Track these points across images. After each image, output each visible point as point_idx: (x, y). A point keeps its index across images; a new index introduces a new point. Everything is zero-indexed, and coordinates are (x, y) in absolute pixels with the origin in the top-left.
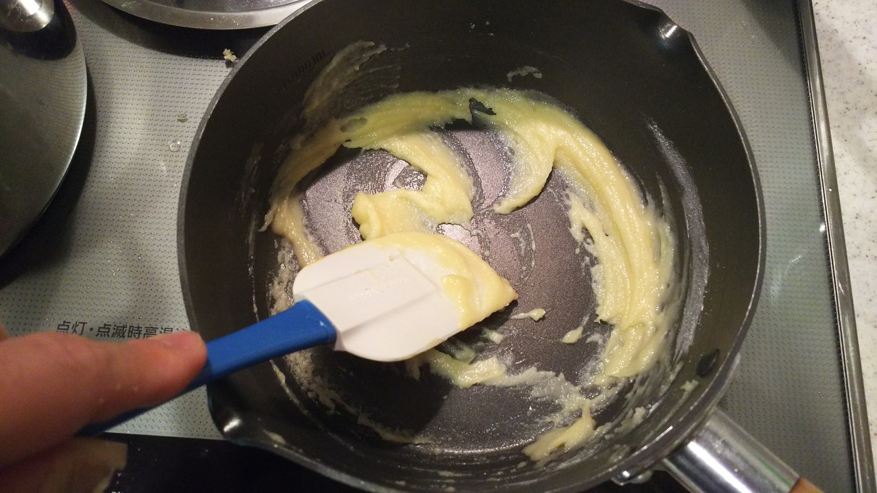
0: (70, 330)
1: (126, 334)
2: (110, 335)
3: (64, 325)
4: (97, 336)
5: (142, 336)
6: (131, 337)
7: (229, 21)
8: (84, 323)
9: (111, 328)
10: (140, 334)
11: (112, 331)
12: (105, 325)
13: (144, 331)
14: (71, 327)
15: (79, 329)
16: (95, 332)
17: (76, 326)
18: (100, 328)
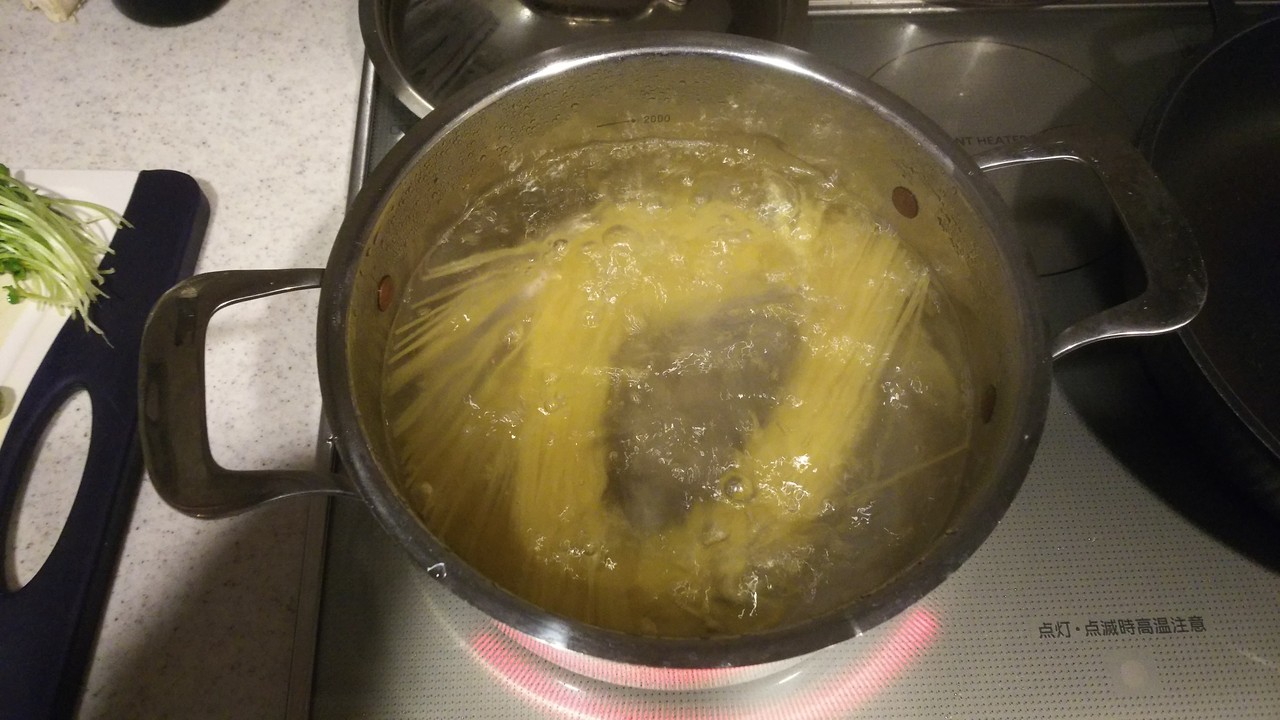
0: (1056, 633)
1: (1118, 630)
2: (1101, 632)
3: (1045, 628)
4: (1087, 635)
5: (1136, 631)
6: (1124, 632)
8: (1067, 623)
9: (1099, 624)
10: (1133, 628)
11: (1101, 630)
12: (1091, 622)
13: (1136, 624)
14: (1053, 627)
15: (1064, 629)
16: (1083, 631)
17: (1059, 627)
18: (1087, 626)
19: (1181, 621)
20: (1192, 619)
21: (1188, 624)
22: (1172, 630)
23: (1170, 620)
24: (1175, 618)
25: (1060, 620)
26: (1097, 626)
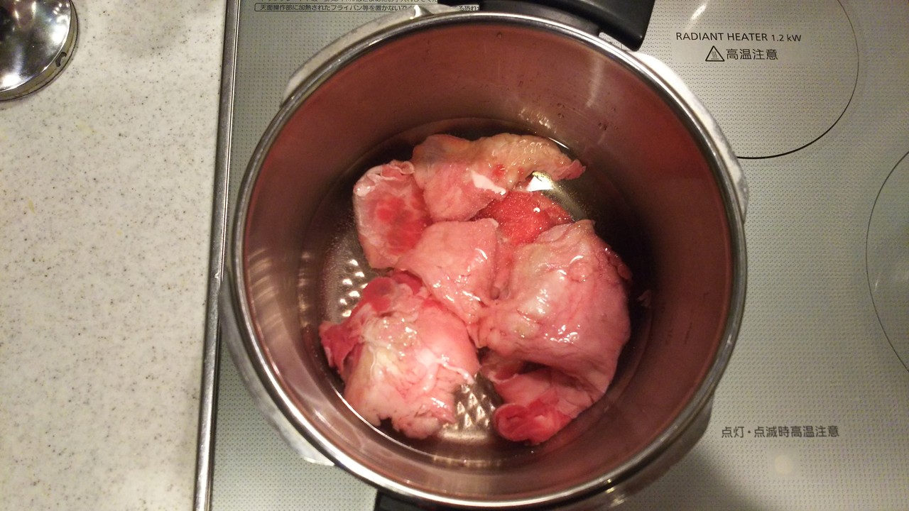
0: (733, 434)
1: (778, 433)
2: (765, 434)
3: (727, 430)
4: (755, 437)
5: (790, 434)
6: (781, 436)
8: (742, 428)
9: (765, 429)
10: (788, 432)
12: (759, 428)
14: (732, 431)
15: (739, 432)
16: (753, 433)
17: (736, 430)
18: (756, 430)
19: (822, 428)
20: (830, 427)
21: (827, 431)
22: (815, 435)
23: (814, 428)
24: (819, 427)
25: (738, 425)
26: (763, 430)
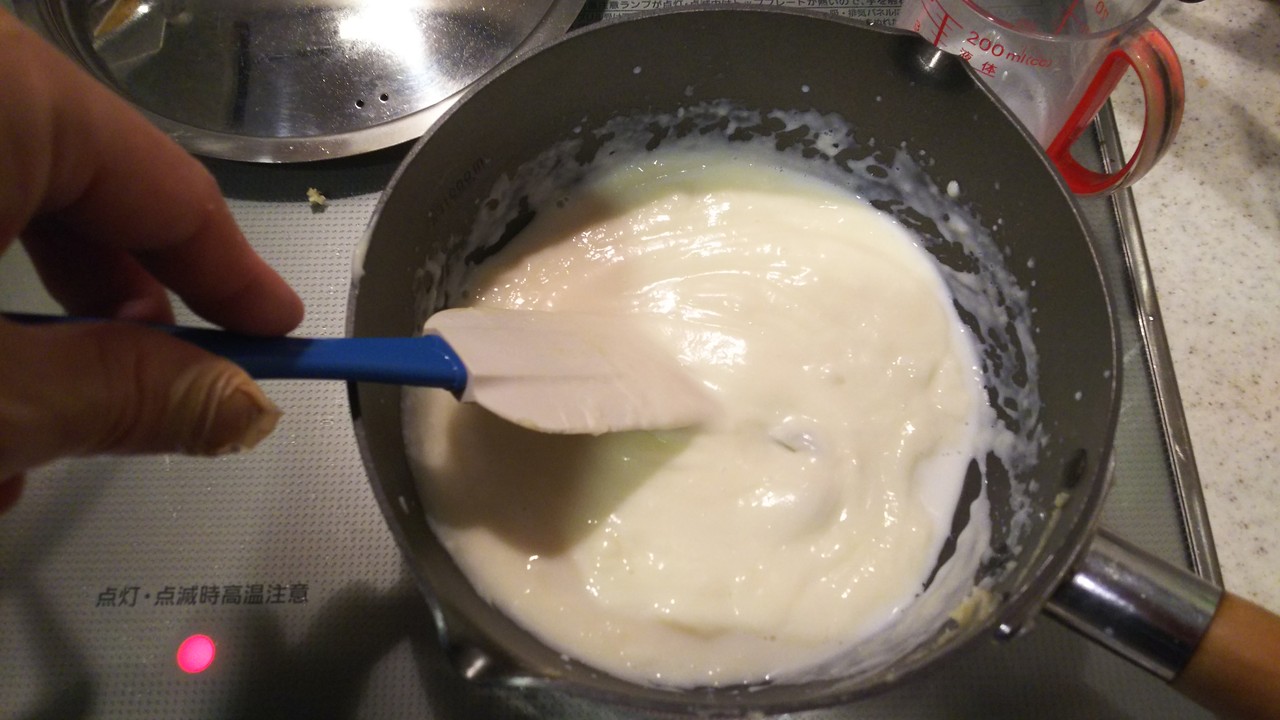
0: (118, 600)
1: (197, 599)
2: (175, 600)
3: (107, 593)
4: (157, 603)
5: (220, 599)
6: (204, 602)
7: (316, 147)
8: (136, 589)
9: (176, 591)
10: (216, 596)
11: (177, 597)
13: (222, 593)
14: (117, 596)
15: (129, 598)
16: (153, 599)
17: (125, 593)
18: (160, 593)
19: (279, 588)
20: (294, 587)
21: (287, 593)
22: (265, 599)
23: (266, 588)
24: (274, 585)
25: (133, 584)
26: (173, 593)
